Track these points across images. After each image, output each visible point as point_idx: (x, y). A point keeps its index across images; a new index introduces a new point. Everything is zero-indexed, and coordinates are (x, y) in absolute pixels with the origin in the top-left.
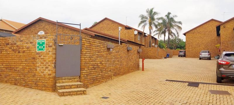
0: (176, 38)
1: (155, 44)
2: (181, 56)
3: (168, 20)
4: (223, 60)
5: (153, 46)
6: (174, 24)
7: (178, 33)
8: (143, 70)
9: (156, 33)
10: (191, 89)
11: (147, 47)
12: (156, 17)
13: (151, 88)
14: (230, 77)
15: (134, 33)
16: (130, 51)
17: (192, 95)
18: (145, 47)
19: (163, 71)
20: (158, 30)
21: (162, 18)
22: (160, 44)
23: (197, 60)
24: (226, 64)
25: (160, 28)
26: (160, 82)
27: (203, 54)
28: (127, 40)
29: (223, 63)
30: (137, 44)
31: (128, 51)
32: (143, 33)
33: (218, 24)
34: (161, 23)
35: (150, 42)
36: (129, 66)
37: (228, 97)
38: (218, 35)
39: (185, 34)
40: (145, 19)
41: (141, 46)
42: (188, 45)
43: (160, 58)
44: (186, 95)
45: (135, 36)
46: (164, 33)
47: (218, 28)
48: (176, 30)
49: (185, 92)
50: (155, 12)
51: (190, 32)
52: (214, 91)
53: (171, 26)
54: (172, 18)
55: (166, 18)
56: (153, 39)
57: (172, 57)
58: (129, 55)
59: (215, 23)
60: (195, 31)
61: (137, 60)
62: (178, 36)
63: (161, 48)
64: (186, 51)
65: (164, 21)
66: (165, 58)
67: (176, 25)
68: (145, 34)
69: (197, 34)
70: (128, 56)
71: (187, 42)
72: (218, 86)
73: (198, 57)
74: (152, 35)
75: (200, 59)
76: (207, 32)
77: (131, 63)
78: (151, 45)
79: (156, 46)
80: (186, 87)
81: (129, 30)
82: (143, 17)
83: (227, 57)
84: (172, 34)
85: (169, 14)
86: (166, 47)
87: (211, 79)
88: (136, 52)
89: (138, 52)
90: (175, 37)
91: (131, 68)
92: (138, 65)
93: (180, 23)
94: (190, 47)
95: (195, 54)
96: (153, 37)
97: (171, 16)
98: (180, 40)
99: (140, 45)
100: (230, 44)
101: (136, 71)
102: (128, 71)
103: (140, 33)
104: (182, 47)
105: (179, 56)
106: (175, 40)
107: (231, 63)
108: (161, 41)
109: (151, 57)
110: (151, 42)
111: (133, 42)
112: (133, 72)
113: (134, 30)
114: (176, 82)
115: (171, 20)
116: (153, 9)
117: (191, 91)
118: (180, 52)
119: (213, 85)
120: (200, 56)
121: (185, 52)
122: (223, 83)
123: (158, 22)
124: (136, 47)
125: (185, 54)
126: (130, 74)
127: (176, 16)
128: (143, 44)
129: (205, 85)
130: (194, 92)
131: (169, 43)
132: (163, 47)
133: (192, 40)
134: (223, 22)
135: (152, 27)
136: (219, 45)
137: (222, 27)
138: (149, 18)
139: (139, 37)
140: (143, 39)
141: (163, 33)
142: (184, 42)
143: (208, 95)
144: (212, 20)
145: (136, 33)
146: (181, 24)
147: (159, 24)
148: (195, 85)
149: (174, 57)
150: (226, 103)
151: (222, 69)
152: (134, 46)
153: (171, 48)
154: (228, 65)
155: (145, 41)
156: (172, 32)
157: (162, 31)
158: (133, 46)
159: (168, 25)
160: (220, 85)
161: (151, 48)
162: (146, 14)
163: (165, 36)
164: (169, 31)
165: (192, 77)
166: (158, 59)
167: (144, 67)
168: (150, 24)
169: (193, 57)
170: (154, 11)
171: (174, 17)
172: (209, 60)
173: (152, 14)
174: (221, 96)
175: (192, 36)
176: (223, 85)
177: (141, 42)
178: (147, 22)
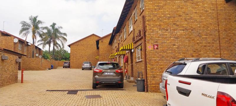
0: (61, 49)
1: (39, 55)
2: (66, 67)
3: (53, 31)
4: (97, 69)
5: (36, 57)
6: (59, 35)
7: (63, 45)
8: (22, 82)
9: (40, 43)
10: (69, 96)
11: (30, 57)
12: (40, 26)
13: (29, 100)
14: (102, 83)
15: (13, 41)
16: (6, 61)
17: (70, 101)
18: (27, 57)
19: (45, 82)
20: (43, 40)
21: (46, 28)
22: (44, 54)
23: (80, 71)
24: (99, 72)
25: (45, 38)
26: (40, 93)
27: (85, 64)
28: (4, 49)
29: (98, 71)
30: (18, 53)
31: (3, 60)
32: (25, 42)
33: (97, 39)
34: (46, 33)
35: (33, 52)
36: (3, 78)
37: (99, 100)
38: (98, 48)
39: (69, 46)
40: (28, 27)
41: (23, 56)
42: (72, 56)
43: (44, 69)
44: (64, 103)
45: (14, 44)
46: (49, 43)
47: (98, 42)
48: (61, 42)
49: (64, 100)
50: (39, 21)
51: (74, 44)
52: (89, 96)
53: (56, 37)
54: (57, 29)
55: (51, 28)
56: (36, 49)
57: (56, 68)
58: (4, 65)
59: (96, 38)
60: (79, 43)
61: (15, 71)
62: (63, 47)
63: (45, 59)
64: (71, 62)
65: (49, 31)
66: (49, 69)
67: (62, 36)
68: (28, 43)
69: (81, 47)
70: (2, 66)
71: (71, 54)
72: (93, 91)
73: (81, 68)
74: (36, 45)
75: (83, 69)
76: (89, 45)
77: (6, 75)
78: (34, 56)
79: (40, 57)
80: (66, 95)
81: (6, 37)
82: (24, 24)
83: (101, 66)
84: (58, 46)
85: (54, 24)
86: (51, 58)
87: (88, 86)
88: (14, 62)
89: (17, 62)
90: (60, 47)
91: (6, 81)
92: (17, 77)
93: (65, 34)
94: (75, 59)
95: (79, 65)
96: (36, 47)
97: (56, 27)
98: (65, 51)
99: (20, 55)
100: (107, 56)
101: (13, 83)
102: (2, 85)
103: (21, 41)
104: (67, 59)
105: (64, 67)
106: (61, 51)
107: (103, 71)
108: (46, 52)
109: (34, 68)
110: (35, 52)
111: (12, 51)
112: (8, 85)
113: (13, 38)
114: (56, 92)
115: (57, 30)
116: (37, 17)
117: (70, 98)
118: (65, 63)
119: (89, 91)
120: (83, 66)
121: (69, 63)
122: (97, 88)
123: (42, 31)
124: (14, 56)
125: (69, 65)
126: (4, 88)
127: (61, 27)
128: (25, 54)
129: (83, 91)
130: (72, 99)
131: (53, 54)
132: (48, 58)
133: (76, 52)
134: (101, 37)
135: (35, 36)
136: (98, 57)
137: (100, 42)
138: (32, 26)
139: (20, 46)
140: (25, 49)
141: (47, 43)
142: (69, 54)
143: (84, 100)
144: (93, 35)
145: (16, 41)
146: (66, 36)
147: (44, 34)
148: (74, 92)
149: (59, 68)
150: (96, 104)
151: (97, 77)
152: (12, 55)
153: (56, 60)
154: (101, 73)
155: (28, 50)
156: (57, 43)
157: (46, 42)
158: (10, 55)
159: (54, 36)
160: (95, 91)
161: (35, 58)
162: (29, 22)
163: (50, 46)
164: (54, 41)
165: (72, 86)
166: (41, 70)
167: (24, 79)
168: (34, 32)
169: (77, 68)
170: (38, 19)
171: (59, 28)
172: (90, 70)
173: (35, 22)
174: (94, 99)
175: (76, 48)
176: (97, 90)
177: (23, 51)
178: (29, 30)
